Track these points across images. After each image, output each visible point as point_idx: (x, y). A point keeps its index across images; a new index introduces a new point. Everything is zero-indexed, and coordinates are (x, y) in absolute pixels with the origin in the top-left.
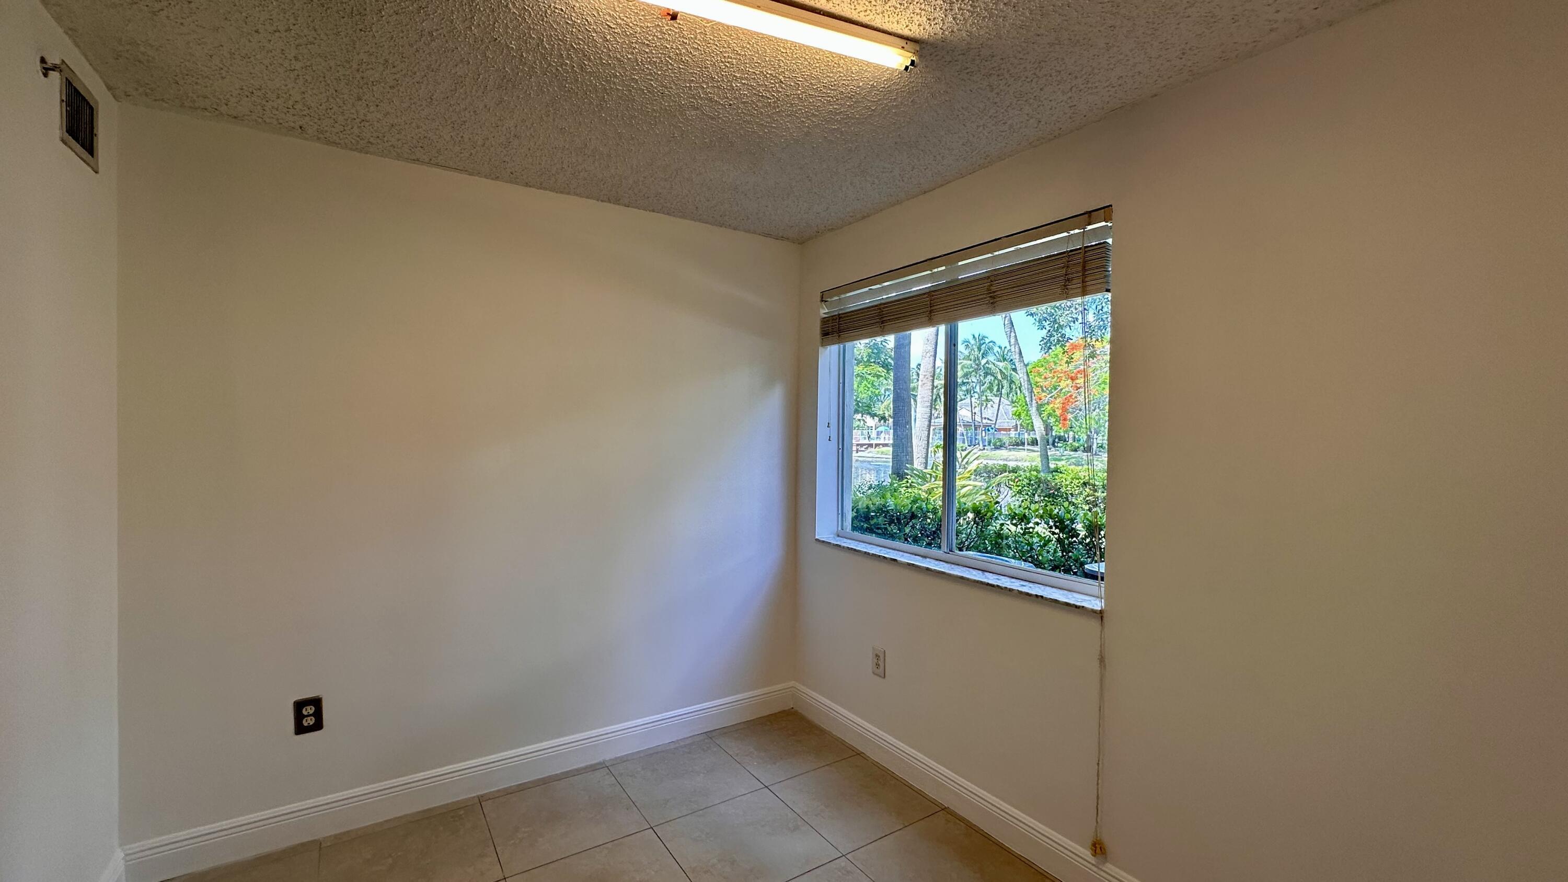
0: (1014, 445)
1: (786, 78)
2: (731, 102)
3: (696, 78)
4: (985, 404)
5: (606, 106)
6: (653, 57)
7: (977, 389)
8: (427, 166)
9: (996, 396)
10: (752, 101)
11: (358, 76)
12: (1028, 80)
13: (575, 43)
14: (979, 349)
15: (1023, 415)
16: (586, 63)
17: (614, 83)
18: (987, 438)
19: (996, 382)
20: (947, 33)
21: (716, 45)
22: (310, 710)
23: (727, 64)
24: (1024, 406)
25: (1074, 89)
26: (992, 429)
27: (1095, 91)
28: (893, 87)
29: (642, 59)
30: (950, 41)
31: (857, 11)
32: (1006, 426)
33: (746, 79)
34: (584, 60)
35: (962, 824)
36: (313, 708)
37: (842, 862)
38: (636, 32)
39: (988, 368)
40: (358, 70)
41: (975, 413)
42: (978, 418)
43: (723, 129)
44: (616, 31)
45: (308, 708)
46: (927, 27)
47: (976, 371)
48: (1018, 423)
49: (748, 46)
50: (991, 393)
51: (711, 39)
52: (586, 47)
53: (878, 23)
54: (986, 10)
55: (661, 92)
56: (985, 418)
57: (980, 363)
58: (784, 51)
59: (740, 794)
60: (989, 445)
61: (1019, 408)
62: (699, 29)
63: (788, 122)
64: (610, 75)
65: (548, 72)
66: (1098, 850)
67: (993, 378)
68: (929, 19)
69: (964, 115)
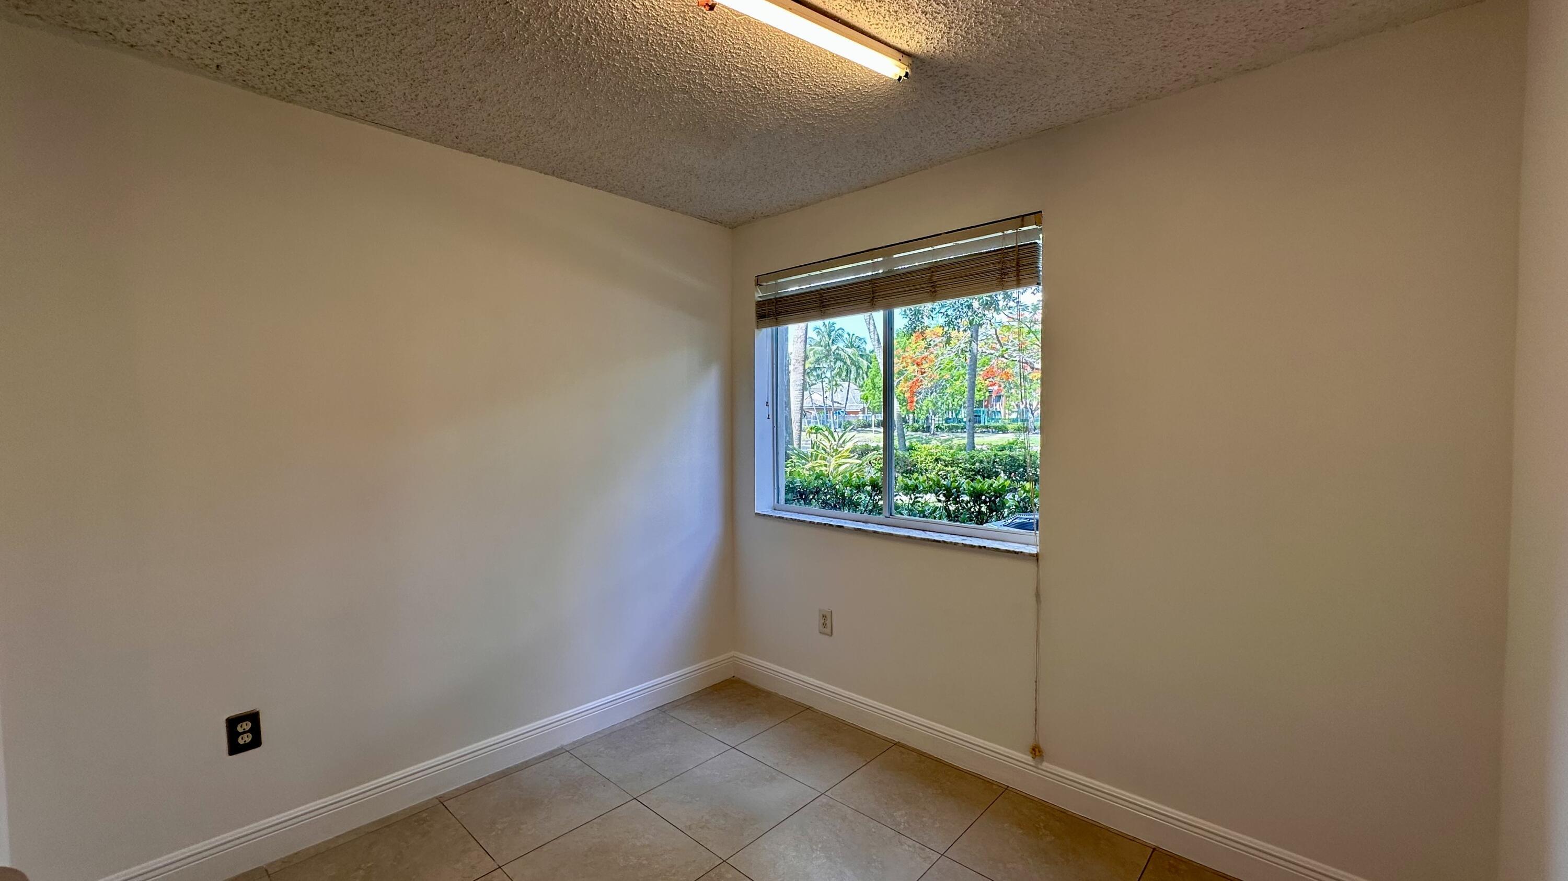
0: (862, 427)
1: (784, 73)
2: (723, 90)
3: (698, 64)
4: (835, 389)
5: (595, 80)
6: (665, 40)
7: (828, 375)
8: (360, 122)
9: (844, 380)
10: (743, 91)
11: (324, 19)
12: (988, 99)
13: (591, 17)
14: (829, 336)
15: (870, 399)
16: (594, 37)
17: (614, 60)
18: (838, 420)
19: (845, 367)
20: (937, 52)
21: (732, 37)
22: (247, 725)
23: (734, 55)
24: (870, 390)
25: (1020, 110)
26: (843, 412)
27: (1035, 113)
28: (875, 92)
29: (653, 41)
30: (938, 59)
31: (870, 23)
32: (854, 409)
33: (747, 70)
34: (593, 34)
35: (915, 754)
36: (250, 724)
37: (824, 799)
38: (658, 15)
39: (838, 354)
40: (327, 14)
41: (826, 397)
42: (829, 402)
43: (704, 114)
44: (639, 11)
45: (244, 724)
46: (923, 45)
47: (827, 356)
48: (866, 407)
49: (761, 41)
50: (840, 377)
51: (729, 30)
52: (600, 22)
53: (883, 37)
54: (975, 37)
55: (658, 73)
56: (836, 402)
57: (831, 350)
58: (792, 50)
59: (710, 757)
60: (840, 427)
61: (867, 392)
62: (721, 20)
63: (768, 113)
64: (613, 52)
65: (549, 41)
66: (1037, 753)
67: (842, 364)
68: (927, 39)
69: (925, 122)
